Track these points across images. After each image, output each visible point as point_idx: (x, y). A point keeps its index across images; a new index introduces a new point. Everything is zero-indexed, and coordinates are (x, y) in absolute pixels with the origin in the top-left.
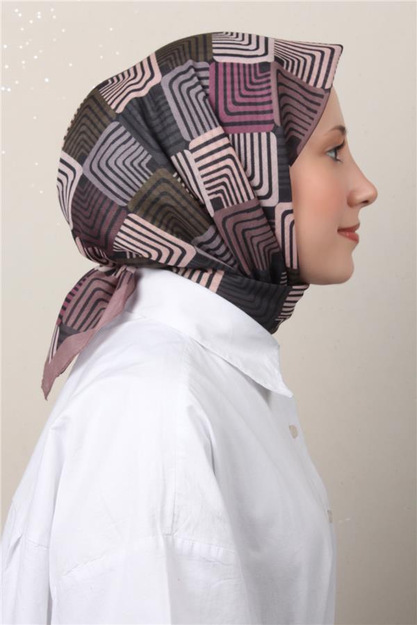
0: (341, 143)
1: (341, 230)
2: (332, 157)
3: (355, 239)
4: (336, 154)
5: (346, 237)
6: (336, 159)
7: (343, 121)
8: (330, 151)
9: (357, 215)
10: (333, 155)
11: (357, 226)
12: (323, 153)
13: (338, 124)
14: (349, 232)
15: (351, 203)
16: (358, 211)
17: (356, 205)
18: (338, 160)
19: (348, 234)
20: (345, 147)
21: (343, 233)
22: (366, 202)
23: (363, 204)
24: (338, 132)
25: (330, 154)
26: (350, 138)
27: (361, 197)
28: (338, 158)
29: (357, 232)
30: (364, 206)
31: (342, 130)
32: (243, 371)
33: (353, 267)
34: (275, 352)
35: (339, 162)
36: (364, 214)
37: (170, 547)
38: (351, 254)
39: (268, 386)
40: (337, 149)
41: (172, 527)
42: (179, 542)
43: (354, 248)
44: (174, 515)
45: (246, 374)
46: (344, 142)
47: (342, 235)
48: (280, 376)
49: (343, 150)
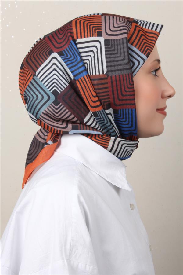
0: (159, 67)
2: (154, 75)
3: (165, 114)
4: (156, 73)
5: (160, 113)
6: (156, 76)
7: (159, 57)
8: (153, 72)
10: (154, 73)
11: (165, 108)
12: (150, 72)
13: (157, 58)
14: (162, 111)
15: (163, 97)
17: (165, 98)
18: (157, 76)
19: (161, 111)
20: (160, 69)
21: (159, 111)
22: (170, 96)
23: (168, 97)
24: (156, 62)
25: (153, 73)
26: (162, 65)
27: (167, 94)
28: (156, 75)
29: (165, 110)
30: (168, 98)
31: (159, 61)
32: (106, 179)
34: (123, 169)
36: (169, 102)
38: (163, 121)
39: (119, 186)
40: (156, 71)
43: (164, 118)
45: (108, 180)
47: (159, 112)
48: (126, 181)
49: (159, 71)
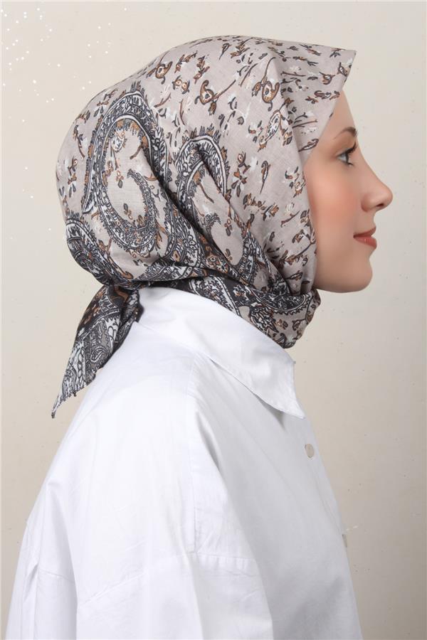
0: (352, 146)
1: (357, 236)
2: (344, 162)
3: (373, 244)
4: (347, 158)
5: (363, 242)
6: (347, 163)
7: (353, 122)
8: (341, 155)
9: (373, 219)
10: (344, 159)
11: (373, 230)
12: (334, 157)
13: (348, 126)
14: (366, 238)
15: (365, 208)
16: (374, 215)
17: (371, 209)
18: (350, 164)
20: (356, 150)
21: (361, 239)
22: (381, 205)
23: (378, 208)
24: (348, 134)
25: (341, 158)
26: (361, 139)
27: (375, 200)
28: (349, 161)
29: (373, 236)
30: (379, 210)
31: (353, 131)
33: (372, 272)
34: (290, 368)
35: (350, 166)
36: (380, 217)
37: (196, 564)
38: (368, 259)
39: (278, 407)
40: (347, 152)
41: (195, 544)
42: (203, 558)
43: (371, 253)
44: (195, 531)
46: (355, 144)
47: (358, 241)
49: (355, 153)
